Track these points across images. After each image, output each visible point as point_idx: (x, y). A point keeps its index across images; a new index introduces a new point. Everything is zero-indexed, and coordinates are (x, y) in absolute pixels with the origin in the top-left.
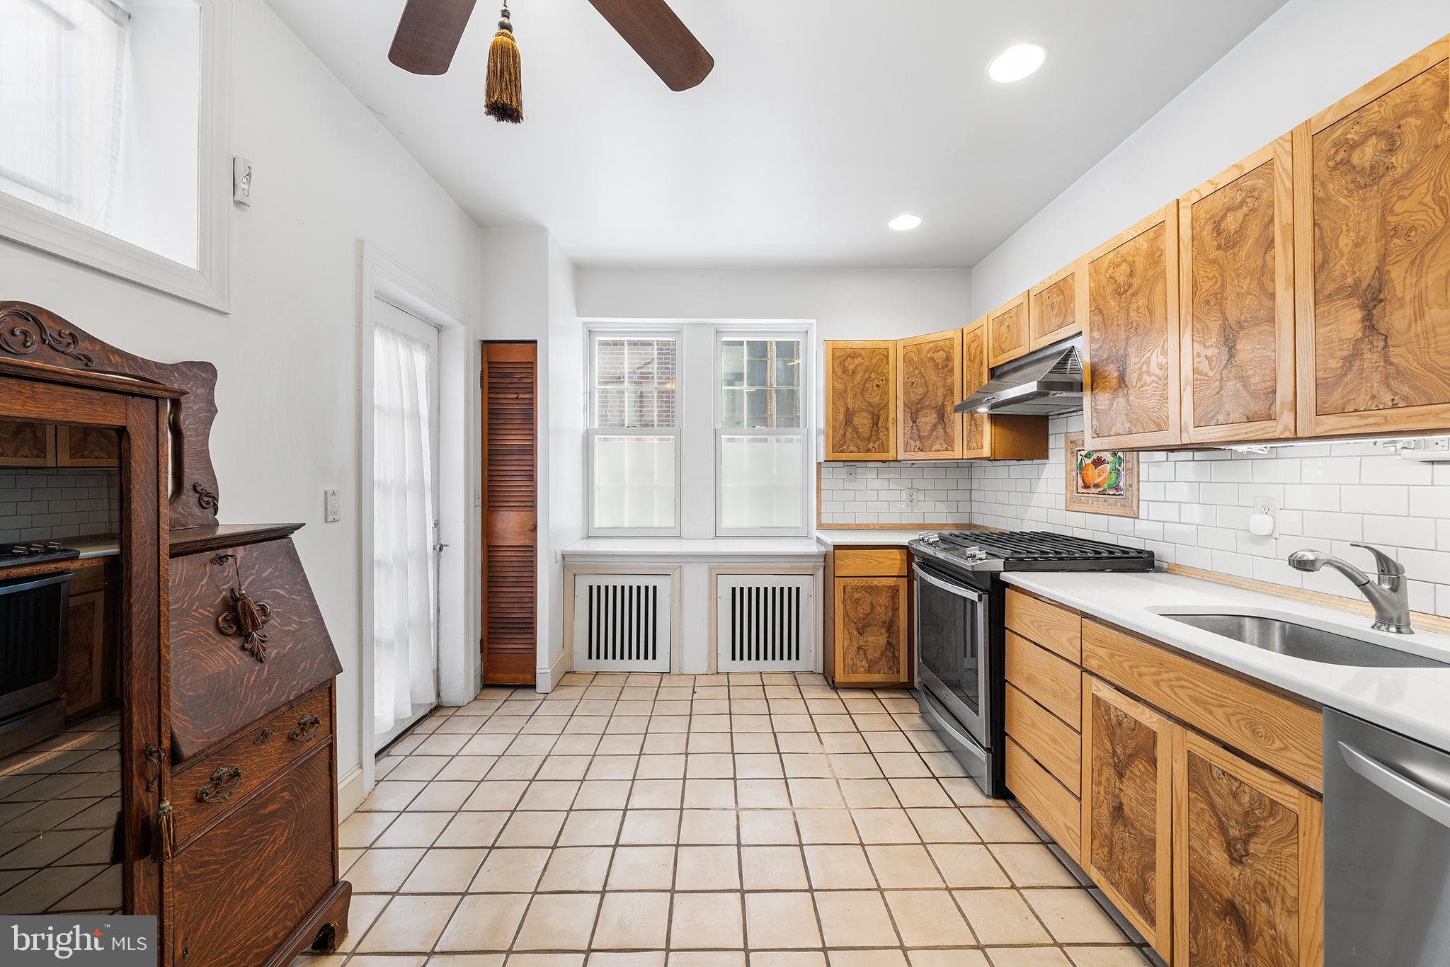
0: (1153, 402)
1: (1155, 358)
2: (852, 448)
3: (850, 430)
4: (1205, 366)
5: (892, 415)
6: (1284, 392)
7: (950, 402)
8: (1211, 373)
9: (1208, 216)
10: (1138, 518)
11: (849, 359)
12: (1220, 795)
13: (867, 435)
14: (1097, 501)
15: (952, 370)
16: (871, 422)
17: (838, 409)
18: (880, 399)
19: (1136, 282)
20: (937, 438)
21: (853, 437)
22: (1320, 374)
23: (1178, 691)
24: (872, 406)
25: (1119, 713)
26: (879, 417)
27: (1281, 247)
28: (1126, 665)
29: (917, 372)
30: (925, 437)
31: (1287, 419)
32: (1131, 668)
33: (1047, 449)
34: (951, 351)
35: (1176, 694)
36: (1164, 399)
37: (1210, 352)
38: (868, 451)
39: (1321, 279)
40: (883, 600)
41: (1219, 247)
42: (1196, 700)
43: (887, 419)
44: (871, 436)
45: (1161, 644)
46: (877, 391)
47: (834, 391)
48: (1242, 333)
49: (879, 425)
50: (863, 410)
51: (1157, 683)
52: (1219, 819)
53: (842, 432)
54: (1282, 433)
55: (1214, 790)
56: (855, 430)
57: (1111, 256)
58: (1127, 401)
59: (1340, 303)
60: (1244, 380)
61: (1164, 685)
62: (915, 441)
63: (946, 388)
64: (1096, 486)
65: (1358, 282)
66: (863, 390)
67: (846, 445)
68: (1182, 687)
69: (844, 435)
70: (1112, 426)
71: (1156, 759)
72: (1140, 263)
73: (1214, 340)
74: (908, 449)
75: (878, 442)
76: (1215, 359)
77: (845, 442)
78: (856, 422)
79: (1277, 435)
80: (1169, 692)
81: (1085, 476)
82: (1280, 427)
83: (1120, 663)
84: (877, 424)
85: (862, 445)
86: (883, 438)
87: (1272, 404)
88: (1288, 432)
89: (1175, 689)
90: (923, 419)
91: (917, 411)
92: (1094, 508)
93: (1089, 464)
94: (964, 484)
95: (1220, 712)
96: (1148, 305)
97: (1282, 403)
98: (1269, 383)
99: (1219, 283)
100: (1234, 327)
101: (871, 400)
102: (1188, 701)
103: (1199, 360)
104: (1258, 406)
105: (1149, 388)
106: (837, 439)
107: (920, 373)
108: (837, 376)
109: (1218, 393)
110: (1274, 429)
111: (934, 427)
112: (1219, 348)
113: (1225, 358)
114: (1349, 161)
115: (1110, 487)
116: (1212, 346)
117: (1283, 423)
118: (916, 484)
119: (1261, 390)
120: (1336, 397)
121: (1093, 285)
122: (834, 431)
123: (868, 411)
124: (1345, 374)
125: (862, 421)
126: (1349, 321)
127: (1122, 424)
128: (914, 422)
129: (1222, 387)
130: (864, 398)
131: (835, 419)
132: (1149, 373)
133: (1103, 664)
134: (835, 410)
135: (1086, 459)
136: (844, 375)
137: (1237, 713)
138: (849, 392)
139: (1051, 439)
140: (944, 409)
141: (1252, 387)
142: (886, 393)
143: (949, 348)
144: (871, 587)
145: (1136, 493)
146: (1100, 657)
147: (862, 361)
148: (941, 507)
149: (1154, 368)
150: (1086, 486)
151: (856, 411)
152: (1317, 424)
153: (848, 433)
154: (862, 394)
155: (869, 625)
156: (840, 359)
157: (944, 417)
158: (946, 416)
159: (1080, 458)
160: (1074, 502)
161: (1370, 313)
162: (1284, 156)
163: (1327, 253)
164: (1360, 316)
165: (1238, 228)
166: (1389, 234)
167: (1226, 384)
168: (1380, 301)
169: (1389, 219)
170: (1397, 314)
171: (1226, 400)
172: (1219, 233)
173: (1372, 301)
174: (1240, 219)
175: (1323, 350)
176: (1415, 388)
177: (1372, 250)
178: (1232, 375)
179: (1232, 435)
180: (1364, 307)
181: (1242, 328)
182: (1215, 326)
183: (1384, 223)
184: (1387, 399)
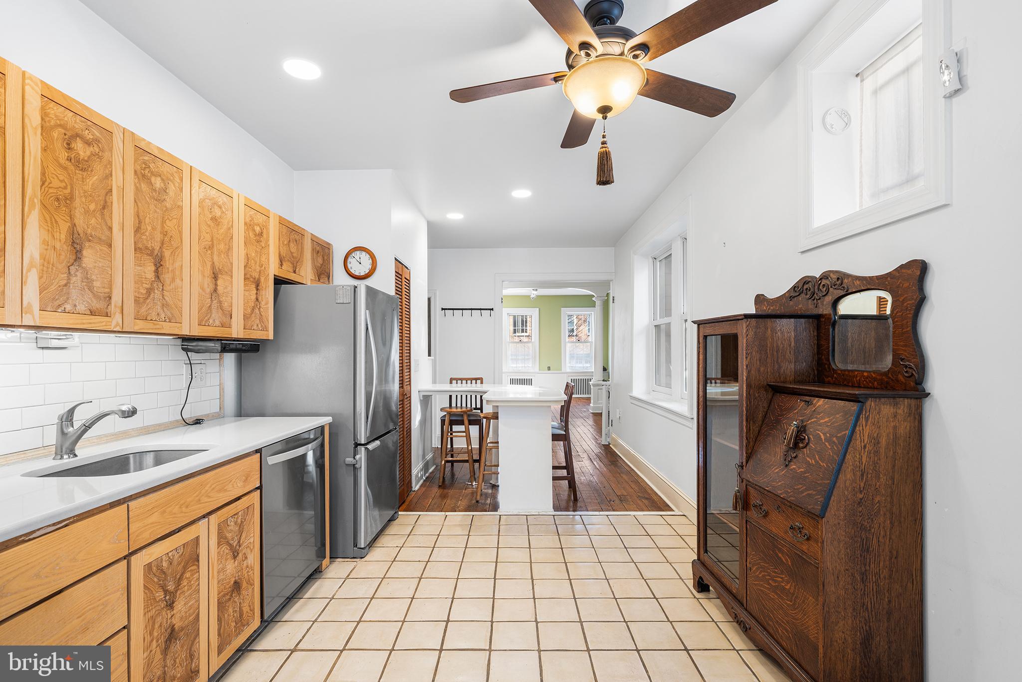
4: (52, 256)
6: (116, 298)
8: (58, 265)
9: (58, 122)
12: (231, 531)
22: (136, 294)
25: (170, 555)
27: (116, 199)
31: (118, 318)
37: (58, 246)
39: (136, 236)
41: (69, 160)
45: (189, 476)
48: (87, 243)
51: (199, 502)
52: (230, 545)
54: (115, 327)
55: (228, 531)
59: (145, 257)
60: (89, 282)
61: (203, 499)
65: (153, 250)
71: (198, 556)
73: (62, 237)
76: (63, 254)
79: (111, 329)
87: (108, 305)
88: (118, 327)
97: (115, 306)
98: (107, 290)
99: (68, 191)
100: (81, 235)
109: (66, 285)
110: (110, 324)
112: (67, 247)
113: (73, 257)
114: (150, 179)
116: (60, 241)
117: (115, 321)
119: (101, 293)
120: (143, 310)
124: (147, 298)
126: (149, 269)
129: (70, 279)
141: (94, 289)
152: (134, 325)
161: (157, 269)
162: (119, 139)
163: (140, 222)
164: (153, 268)
165: (86, 158)
166: (165, 234)
167: (74, 279)
168: (161, 265)
169: (164, 225)
170: (166, 277)
171: (74, 293)
172: (69, 148)
173: (159, 265)
174: (88, 153)
175: (139, 280)
176: (172, 314)
177: (158, 237)
178: (78, 274)
179: (77, 324)
180: (155, 265)
181: (90, 241)
182: (64, 227)
183: (163, 227)
184: (163, 316)
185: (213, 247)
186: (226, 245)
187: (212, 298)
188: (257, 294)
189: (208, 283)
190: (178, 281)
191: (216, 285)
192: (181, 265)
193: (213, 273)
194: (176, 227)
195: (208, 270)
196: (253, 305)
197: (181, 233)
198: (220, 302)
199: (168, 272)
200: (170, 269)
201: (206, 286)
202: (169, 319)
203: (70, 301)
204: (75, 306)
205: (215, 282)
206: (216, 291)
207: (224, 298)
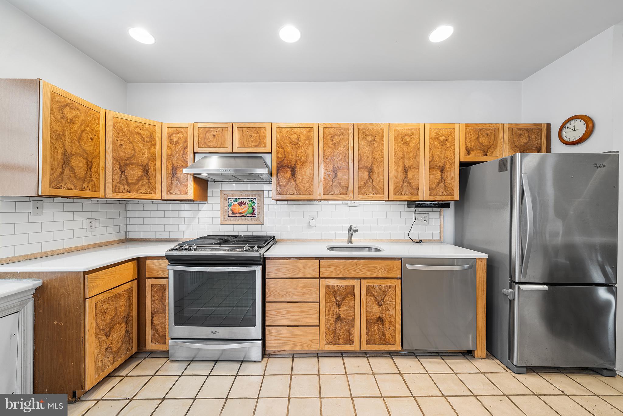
0: (308, 185)
1: (308, 171)
2: (69, 185)
3: (67, 170)
4: (327, 177)
5: (102, 164)
6: (350, 188)
7: (153, 164)
8: (329, 180)
9: (329, 134)
10: (264, 225)
11: (67, 108)
12: (376, 292)
13: (82, 176)
14: (241, 219)
15: (155, 145)
16: (86, 166)
17: (56, 149)
18: (93, 150)
19: (300, 143)
20: (143, 185)
21: (70, 176)
22: (359, 185)
23: (363, 270)
24: (87, 154)
25: (338, 286)
26: (92, 164)
27: (350, 151)
28: (342, 270)
29: (125, 139)
30: (132, 183)
31: (351, 195)
32: (344, 270)
33: (207, 196)
34: (154, 133)
35: (362, 271)
36: (312, 185)
37: (329, 173)
38: (83, 189)
39: (360, 163)
40: (123, 302)
41: (333, 144)
42: (368, 270)
43: (98, 167)
44: (86, 177)
46: (90, 143)
47: (53, 131)
48: (339, 170)
49: (92, 170)
50: (79, 155)
51: (355, 271)
52: (376, 298)
53: (59, 170)
55: (374, 291)
56: (72, 170)
57: (288, 129)
58: (296, 183)
59: (364, 170)
60: (340, 184)
61: (358, 271)
62: (124, 185)
63: (150, 155)
64: (240, 213)
65: (367, 166)
66: (80, 138)
67: (64, 182)
68: (364, 268)
69: (62, 173)
70: (288, 191)
71: (354, 294)
72: (302, 138)
73: (330, 170)
74: (117, 190)
75: (91, 183)
76: (330, 175)
77: (63, 179)
78: (73, 164)
79: (349, 199)
80: (360, 272)
81: (233, 209)
82: (349, 197)
83: (339, 270)
84: (91, 169)
85: (78, 184)
86: (95, 180)
87: (347, 191)
88: (351, 198)
89: (361, 270)
90: (131, 171)
91: (126, 165)
92: (240, 222)
93: (236, 204)
94: (123, 214)
95: (376, 271)
96: (306, 152)
97: (350, 191)
98: (346, 185)
99: (332, 154)
100: (337, 168)
101: (86, 149)
102: (366, 272)
103: (325, 175)
104: (344, 191)
105: (306, 180)
106: (55, 175)
107: (129, 139)
108: (56, 118)
109: (331, 186)
111: (140, 178)
112: (332, 173)
113: (334, 176)
114: (366, 138)
115: (249, 214)
116: (330, 172)
118: (94, 215)
119: (344, 187)
120: (363, 191)
121: (278, 136)
122: (52, 168)
123: (84, 157)
124: (364, 186)
125: (78, 164)
126: (366, 175)
127: (293, 191)
128: (122, 172)
129: (333, 184)
130: (80, 145)
131: (53, 157)
132: (306, 175)
133: (330, 273)
134: (53, 149)
135: (234, 202)
136: (62, 120)
137: (381, 269)
138: (67, 137)
139: (209, 192)
140: (148, 167)
141: (342, 186)
142: (97, 146)
143: (152, 131)
144: (116, 296)
145: (263, 215)
146: (330, 271)
147: (79, 114)
148: (110, 230)
149: (308, 173)
150: (234, 213)
151: (74, 155)
152: (358, 197)
153: (65, 172)
154: (79, 142)
155: (114, 325)
156: (59, 104)
157: (148, 172)
158: (150, 171)
159: (230, 202)
160: (226, 220)
161: (370, 174)
162: (351, 129)
163: (361, 157)
164: (368, 174)
165: (338, 141)
166: (374, 158)
167: (334, 183)
168: (372, 172)
169: (374, 155)
170: (375, 176)
171: (334, 188)
172: (333, 140)
173: (370, 171)
174: (339, 139)
175: (360, 180)
176: (377, 191)
177: (370, 160)
178: (336, 181)
179: (336, 198)
180: (369, 172)
181: (339, 169)
182: (331, 166)
183: (373, 155)
184: (373, 193)
185: (404, 156)
186: (414, 153)
187: (403, 182)
188: (441, 175)
189: (401, 175)
190: (381, 177)
191: (406, 175)
192: (383, 170)
193: (404, 170)
194: (380, 154)
195: (401, 169)
196: (438, 182)
197: (383, 156)
198: (410, 183)
199: (376, 174)
200: (377, 172)
201: (399, 176)
202: (376, 193)
203: (333, 191)
204: (335, 192)
205: (406, 174)
206: (406, 178)
207: (412, 181)
